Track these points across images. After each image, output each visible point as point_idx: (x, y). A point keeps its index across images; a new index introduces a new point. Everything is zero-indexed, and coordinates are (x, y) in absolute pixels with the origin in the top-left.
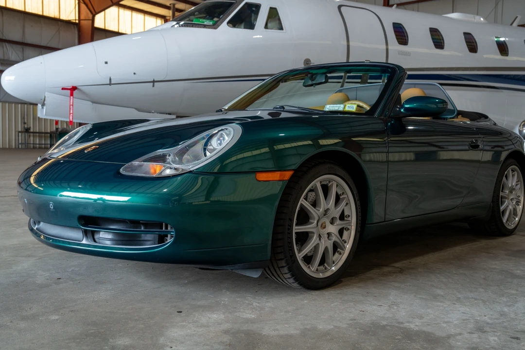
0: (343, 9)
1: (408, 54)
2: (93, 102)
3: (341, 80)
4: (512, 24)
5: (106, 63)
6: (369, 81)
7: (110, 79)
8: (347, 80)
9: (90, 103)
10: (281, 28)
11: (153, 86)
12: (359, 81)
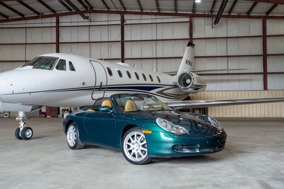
0: (91, 61)
1: (112, 80)
2: (3, 102)
3: (93, 90)
4: (134, 66)
5: (12, 85)
6: (101, 90)
7: (13, 92)
8: (95, 90)
9: (1, 102)
10: (75, 70)
11: (30, 94)
12: (98, 90)
